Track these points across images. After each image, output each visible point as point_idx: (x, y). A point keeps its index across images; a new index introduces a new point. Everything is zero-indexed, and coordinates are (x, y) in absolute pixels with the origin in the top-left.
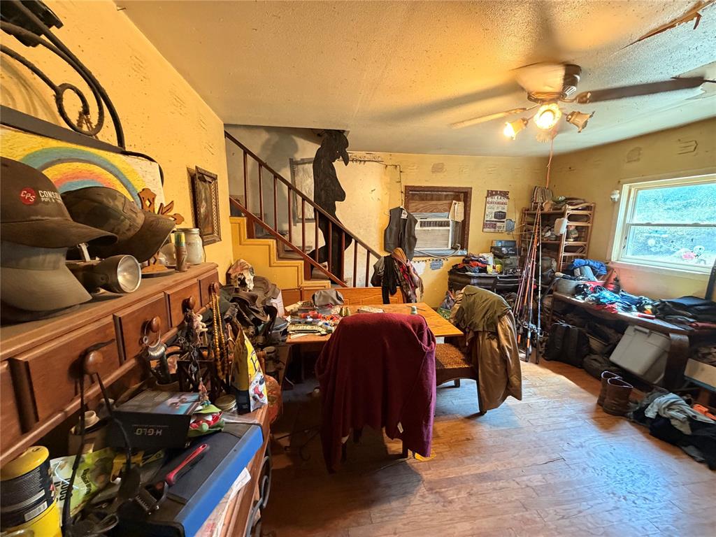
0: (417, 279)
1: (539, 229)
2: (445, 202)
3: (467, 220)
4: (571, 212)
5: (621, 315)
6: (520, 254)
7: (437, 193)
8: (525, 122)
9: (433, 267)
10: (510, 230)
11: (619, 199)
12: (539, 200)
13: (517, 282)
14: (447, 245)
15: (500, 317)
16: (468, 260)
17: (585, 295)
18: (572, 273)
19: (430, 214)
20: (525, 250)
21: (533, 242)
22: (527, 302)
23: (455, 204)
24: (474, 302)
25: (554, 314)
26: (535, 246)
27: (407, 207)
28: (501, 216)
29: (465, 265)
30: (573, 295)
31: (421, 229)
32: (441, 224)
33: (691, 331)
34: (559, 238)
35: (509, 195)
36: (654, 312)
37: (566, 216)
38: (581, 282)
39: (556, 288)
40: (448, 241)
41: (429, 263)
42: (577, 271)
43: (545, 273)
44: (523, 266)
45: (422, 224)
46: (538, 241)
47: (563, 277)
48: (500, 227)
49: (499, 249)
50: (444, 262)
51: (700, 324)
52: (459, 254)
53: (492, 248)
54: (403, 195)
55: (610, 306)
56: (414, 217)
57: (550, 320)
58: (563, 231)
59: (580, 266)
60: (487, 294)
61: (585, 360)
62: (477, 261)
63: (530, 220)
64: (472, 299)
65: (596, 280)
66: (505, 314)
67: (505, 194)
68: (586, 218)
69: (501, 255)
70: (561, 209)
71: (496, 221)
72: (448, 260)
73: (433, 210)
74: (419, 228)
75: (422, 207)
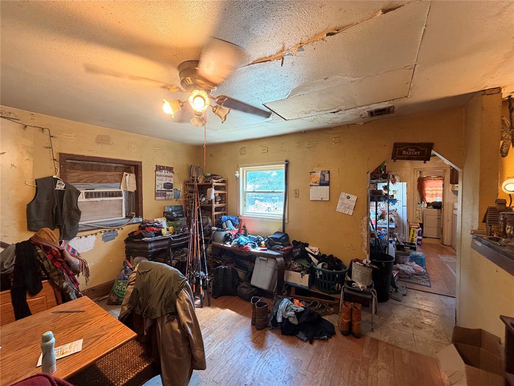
0: (76, 262)
1: (197, 196)
2: (115, 173)
3: (139, 190)
4: (216, 184)
5: (252, 252)
6: (186, 216)
7: (105, 164)
8: (181, 104)
9: (105, 239)
10: (177, 197)
11: (239, 176)
12: (195, 175)
13: (187, 239)
14: (122, 214)
15: (177, 293)
16: (144, 226)
17: (231, 241)
18: (222, 227)
19: (99, 185)
20: (190, 212)
21: (195, 206)
22: (196, 255)
23: (126, 175)
24: (149, 281)
25: (214, 258)
26: (196, 209)
27: (63, 176)
28: (168, 186)
29: (141, 231)
30: (224, 242)
31: (87, 200)
32: (112, 195)
33: (284, 254)
34: (211, 202)
35: (174, 170)
36: (266, 246)
37: (213, 187)
38: (227, 232)
39: (213, 238)
40: (122, 209)
41: (100, 235)
42: (224, 224)
43: (205, 228)
44: (190, 225)
45: (88, 195)
46: (198, 204)
47: (217, 230)
48: (169, 195)
49: (170, 213)
50: (119, 232)
51: (286, 248)
52: (135, 222)
53: (164, 213)
54: (57, 164)
55: (245, 246)
56: (75, 188)
57: (212, 262)
58: (213, 197)
59: (226, 221)
60: (162, 269)
61: (238, 289)
62: (153, 226)
63: (190, 189)
64: (147, 277)
65: (235, 229)
66: (182, 287)
67: (170, 169)
68: (224, 188)
69: (172, 218)
70: (209, 182)
71: (165, 191)
72: (122, 229)
73: (101, 181)
74: (84, 200)
75: (87, 178)
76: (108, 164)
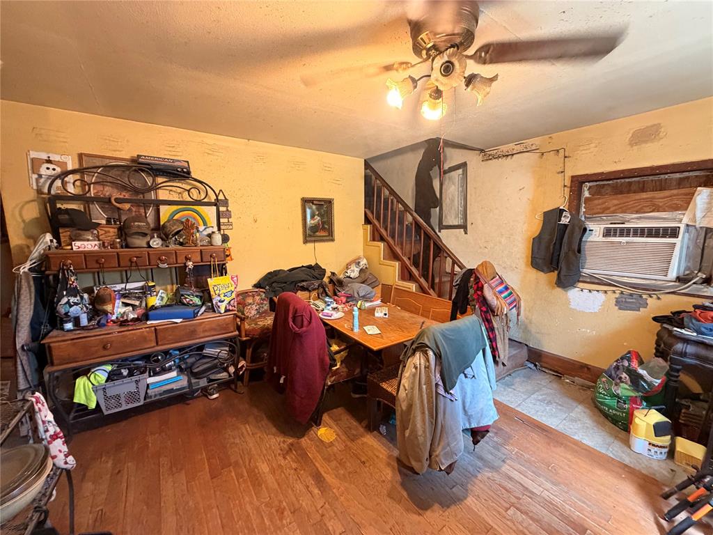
2: (675, 192)
7: (656, 178)
9: (621, 305)
14: (667, 271)
19: (634, 215)
23: (703, 192)
29: (687, 314)
31: (604, 239)
40: (670, 262)
41: (612, 297)
45: (608, 233)
50: (651, 300)
52: (693, 292)
54: (567, 191)
56: (581, 222)
72: (659, 298)
73: (641, 208)
74: (601, 239)
75: (616, 205)
76: (662, 176)
